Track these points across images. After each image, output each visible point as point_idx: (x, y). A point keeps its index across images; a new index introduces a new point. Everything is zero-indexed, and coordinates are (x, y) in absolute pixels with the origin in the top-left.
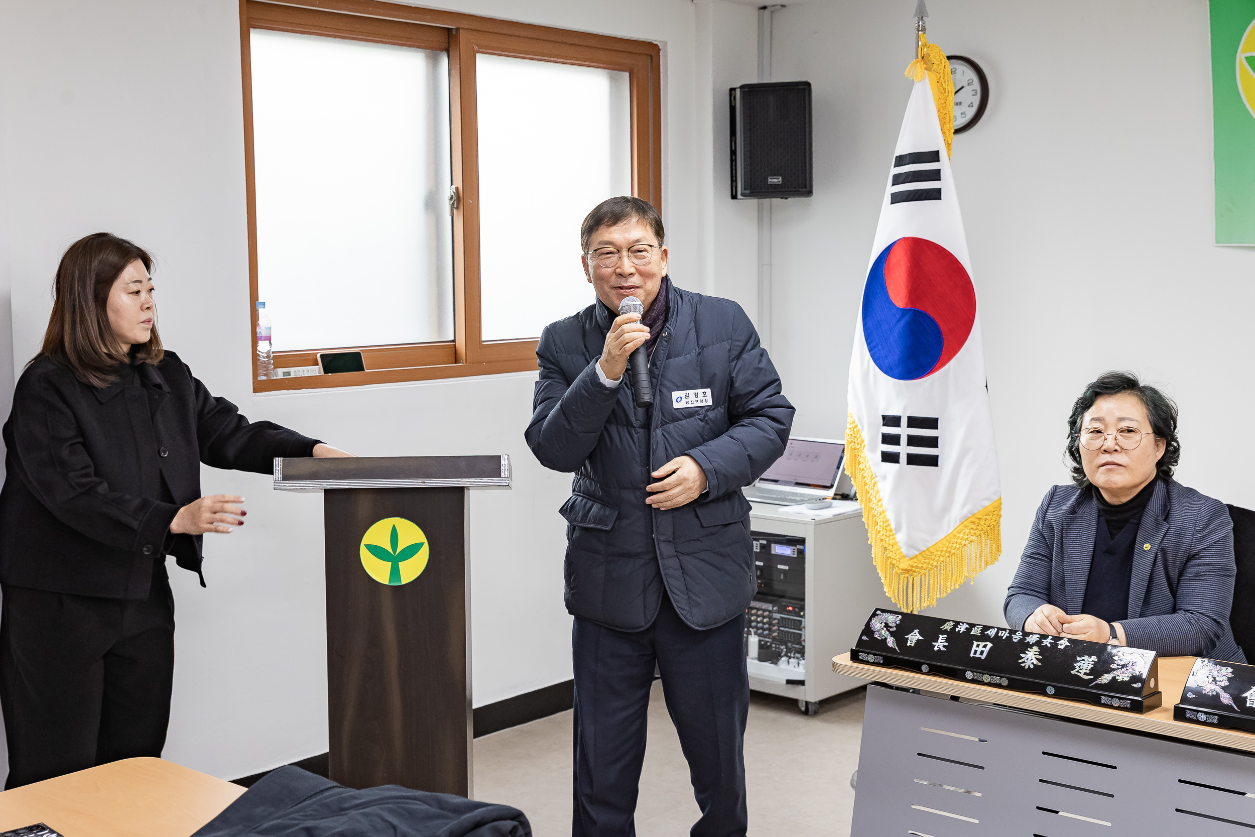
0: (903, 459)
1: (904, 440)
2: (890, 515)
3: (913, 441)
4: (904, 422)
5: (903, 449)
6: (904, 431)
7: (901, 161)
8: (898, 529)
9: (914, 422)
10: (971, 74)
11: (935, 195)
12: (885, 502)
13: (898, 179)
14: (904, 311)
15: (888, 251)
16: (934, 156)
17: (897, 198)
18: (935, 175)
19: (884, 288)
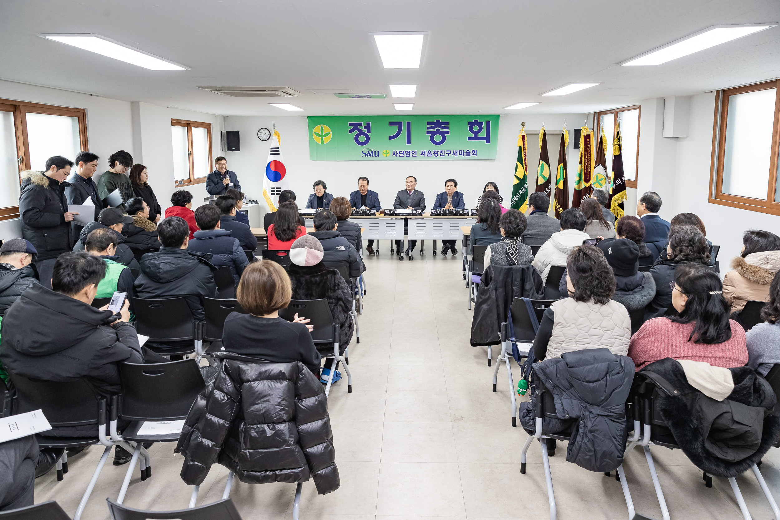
0: (275, 194)
1: (275, 191)
2: (273, 203)
3: (277, 191)
4: (275, 188)
5: (275, 193)
6: (275, 190)
7: (272, 149)
8: (275, 205)
9: (277, 188)
10: (267, 131)
11: (279, 154)
12: (272, 201)
13: (271, 151)
14: (274, 172)
15: (270, 162)
16: (278, 148)
17: (271, 154)
18: (278, 151)
19: (270, 168)
